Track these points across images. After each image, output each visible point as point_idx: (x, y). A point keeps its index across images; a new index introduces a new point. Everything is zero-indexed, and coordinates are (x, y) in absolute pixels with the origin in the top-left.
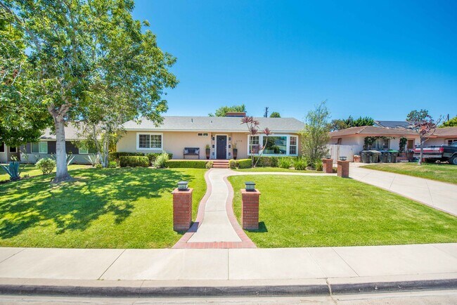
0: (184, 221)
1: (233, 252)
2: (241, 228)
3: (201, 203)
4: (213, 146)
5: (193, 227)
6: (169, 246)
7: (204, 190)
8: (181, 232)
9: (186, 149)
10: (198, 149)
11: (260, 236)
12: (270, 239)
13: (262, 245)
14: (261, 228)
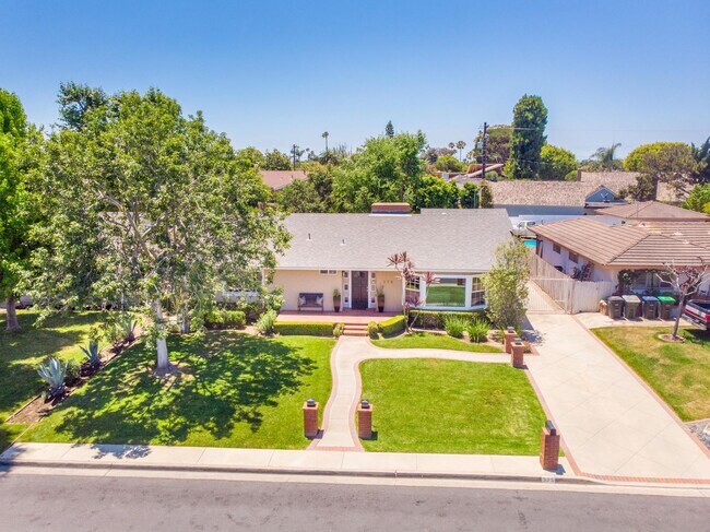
0: (312, 428)
1: (348, 454)
2: (357, 435)
3: (326, 409)
4: (346, 287)
5: (319, 434)
6: (304, 448)
7: (329, 390)
8: (311, 438)
9: (302, 295)
10: (321, 295)
11: (370, 443)
12: (376, 446)
13: (368, 449)
14: (374, 436)
